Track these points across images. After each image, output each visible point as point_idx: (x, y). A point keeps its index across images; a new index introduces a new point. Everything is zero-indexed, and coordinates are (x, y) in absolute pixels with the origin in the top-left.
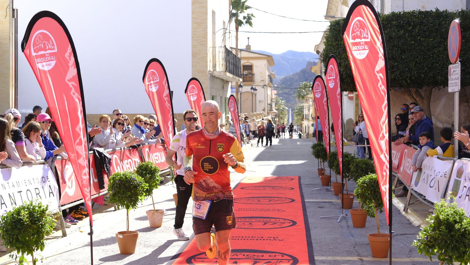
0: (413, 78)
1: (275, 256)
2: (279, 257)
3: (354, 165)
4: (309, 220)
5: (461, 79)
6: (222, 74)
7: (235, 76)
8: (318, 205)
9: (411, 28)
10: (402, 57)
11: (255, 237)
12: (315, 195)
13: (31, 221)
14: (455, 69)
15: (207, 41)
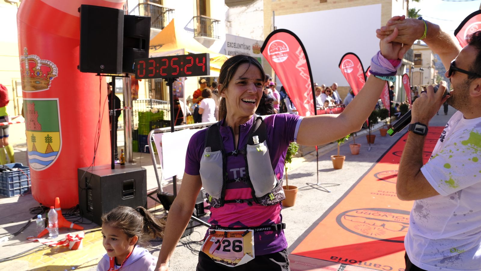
7: (409, 62)
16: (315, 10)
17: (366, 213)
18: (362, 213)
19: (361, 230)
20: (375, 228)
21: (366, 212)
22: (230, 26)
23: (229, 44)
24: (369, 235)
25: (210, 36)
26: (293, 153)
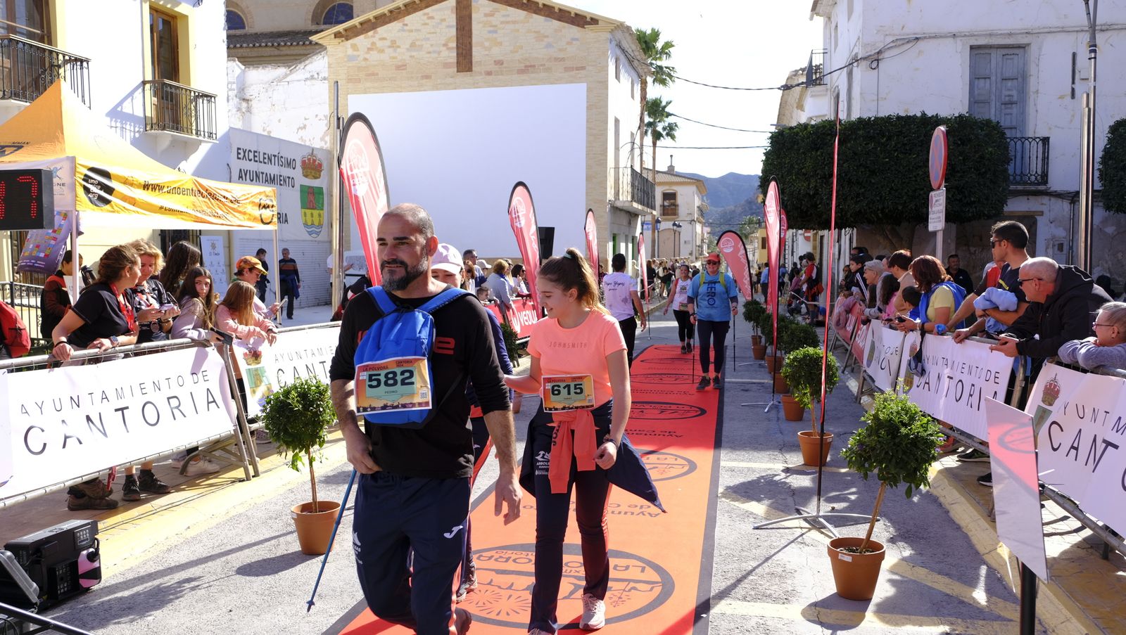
0: (887, 211)
1: (666, 459)
2: (671, 460)
3: (789, 333)
4: (726, 409)
5: (946, 209)
6: (627, 204)
7: (645, 209)
8: (742, 388)
9: (885, 139)
10: (871, 182)
11: (644, 431)
12: (740, 373)
13: (304, 406)
14: (938, 198)
15: (607, 160)
16: (446, 86)
17: (501, 557)
18: (490, 558)
19: (477, 604)
20: (510, 596)
21: (502, 555)
22: (249, 110)
23: (241, 151)
24: (493, 616)
25: (189, 131)
26: (328, 422)
